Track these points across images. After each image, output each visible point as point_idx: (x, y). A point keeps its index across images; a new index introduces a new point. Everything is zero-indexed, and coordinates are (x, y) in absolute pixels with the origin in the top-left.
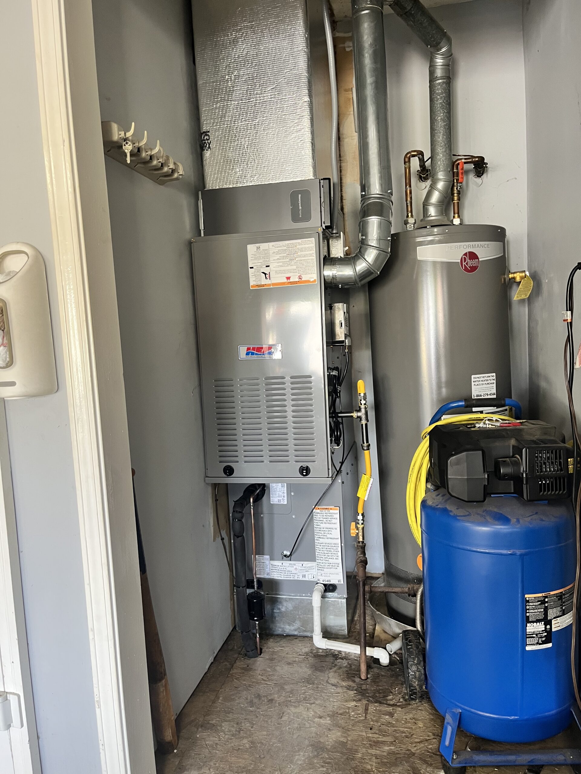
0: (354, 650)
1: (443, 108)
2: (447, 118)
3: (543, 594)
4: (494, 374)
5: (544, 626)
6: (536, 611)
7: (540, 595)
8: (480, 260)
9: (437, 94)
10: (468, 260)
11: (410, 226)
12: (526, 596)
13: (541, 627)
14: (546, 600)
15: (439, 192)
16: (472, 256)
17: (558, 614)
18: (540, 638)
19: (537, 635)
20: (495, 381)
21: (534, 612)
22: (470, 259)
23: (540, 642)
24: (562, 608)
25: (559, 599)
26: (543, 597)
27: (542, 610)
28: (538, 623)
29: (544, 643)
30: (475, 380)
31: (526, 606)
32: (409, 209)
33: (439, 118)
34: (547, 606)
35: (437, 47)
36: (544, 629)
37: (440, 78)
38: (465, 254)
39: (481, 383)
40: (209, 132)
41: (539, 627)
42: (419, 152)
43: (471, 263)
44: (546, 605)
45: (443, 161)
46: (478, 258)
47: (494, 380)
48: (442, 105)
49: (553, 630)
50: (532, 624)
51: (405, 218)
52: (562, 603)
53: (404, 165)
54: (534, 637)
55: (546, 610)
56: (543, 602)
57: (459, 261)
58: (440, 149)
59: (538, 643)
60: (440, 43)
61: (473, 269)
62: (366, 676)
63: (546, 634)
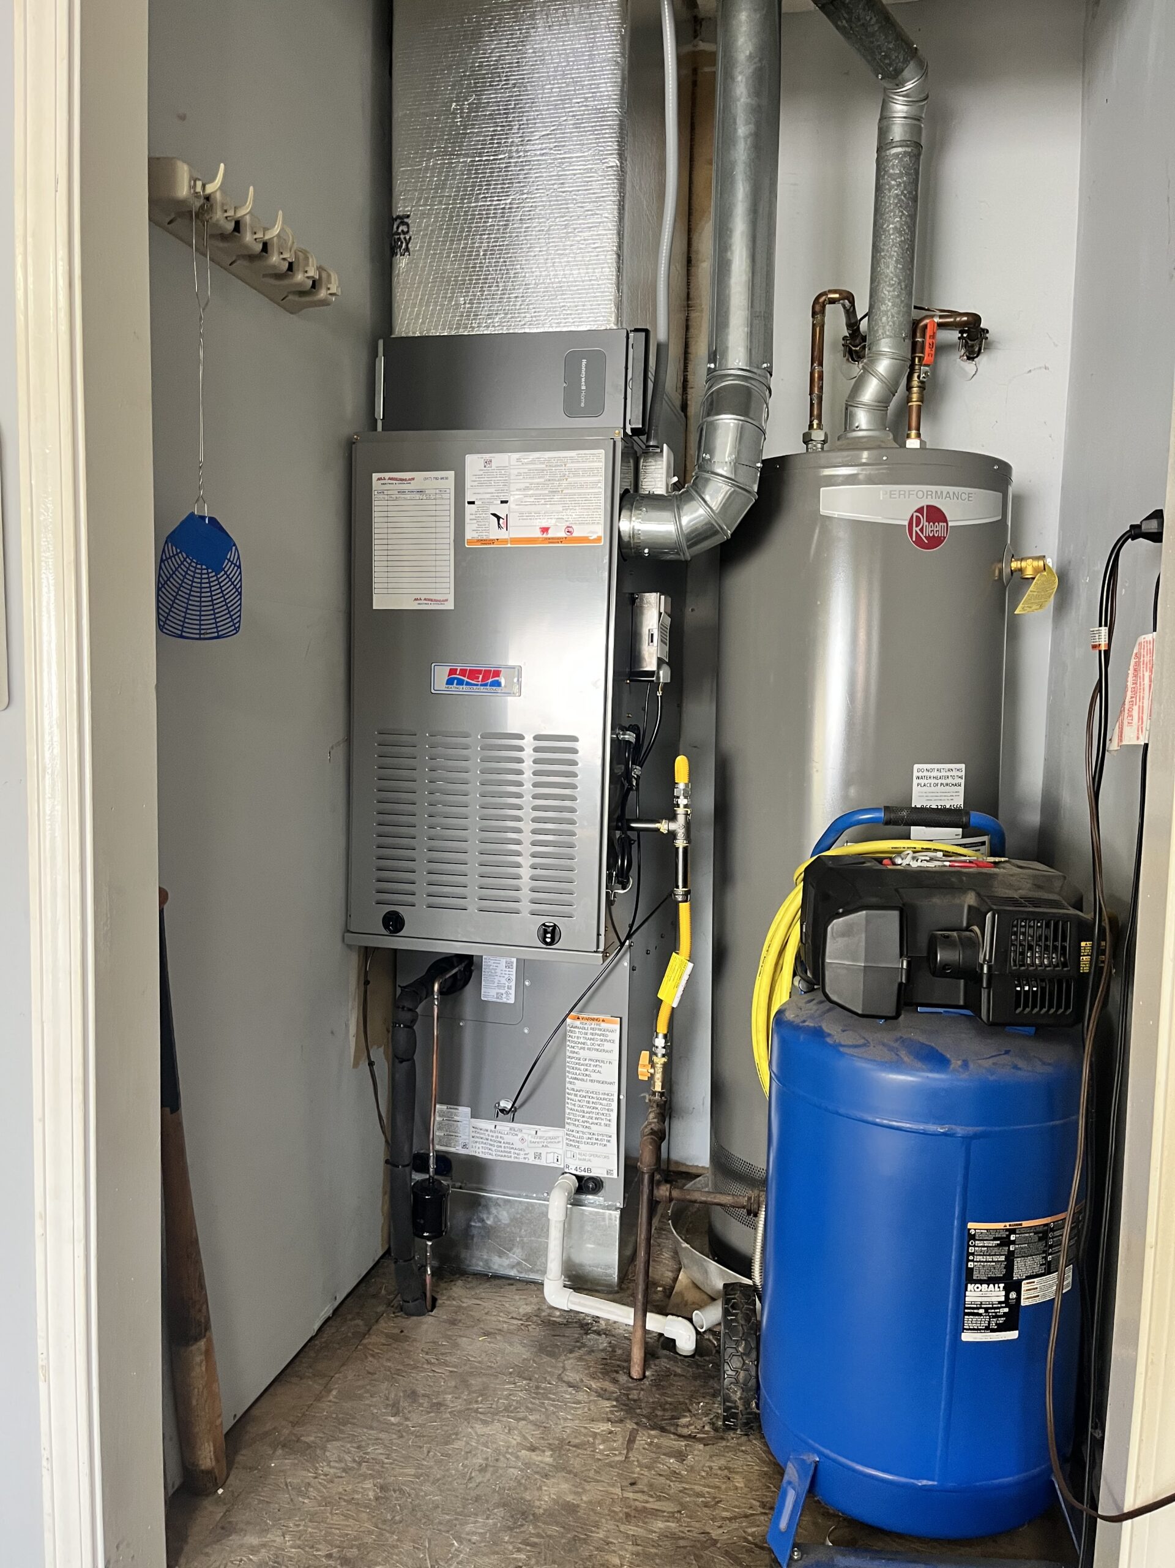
0: (621, 1315)
1: (901, 206)
2: (908, 227)
3: (1007, 1224)
4: (963, 766)
5: (1003, 1293)
6: (989, 1258)
7: (1000, 1226)
8: (950, 524)
9: (891, 176)
10: (923, 521)
11: (815, 446)
12: (970, 1225)
13: (996, 1294)
14: (1013, 1237)
15: (880, 380)
16: (935, 514)
17: (1037, 1270)
18: (994, 1317)
19: (986, 1310)
20: (963, 782)
21: (982, 1261)
22: (928, 521)
23: (993, 1326)
24: (1045, 1258)
25: (1040, 1239)
26: (1007, 1230)
27: (1003, 1258)
28: (991, 1286)
29: (1001, 1328)
30: (920, 774)
31: (969, 1246)
32: (815, 412)
33: (891, 226)
34: (1013, 1251)
35: (895, 77)
36: (1003, 1299)
37: (898, 144)
38: (920, 510)
39: (933, 781)
40: (408, 216)
41: (994, 1294)
42: (845, 295)
43: (931, 529)
44: (1012, 1248)
45: (893, 316)
46: (946, 521)
47: (961, 777)
48: (900, 200)
49: (1024, 1303)
50: (979, 1285)
51: (807, 430)
52: (1046, 1246)
53: (811, 319)
54: (980, 1315)
55: (1010, 1258)
56: (1005, 1242)
57: (906, 523)
58: (889, 291)
59: (988, 1329)
60: (903, 70)
61: (934, 542)
62: (641, 1372)
63: (1006, 1310)
